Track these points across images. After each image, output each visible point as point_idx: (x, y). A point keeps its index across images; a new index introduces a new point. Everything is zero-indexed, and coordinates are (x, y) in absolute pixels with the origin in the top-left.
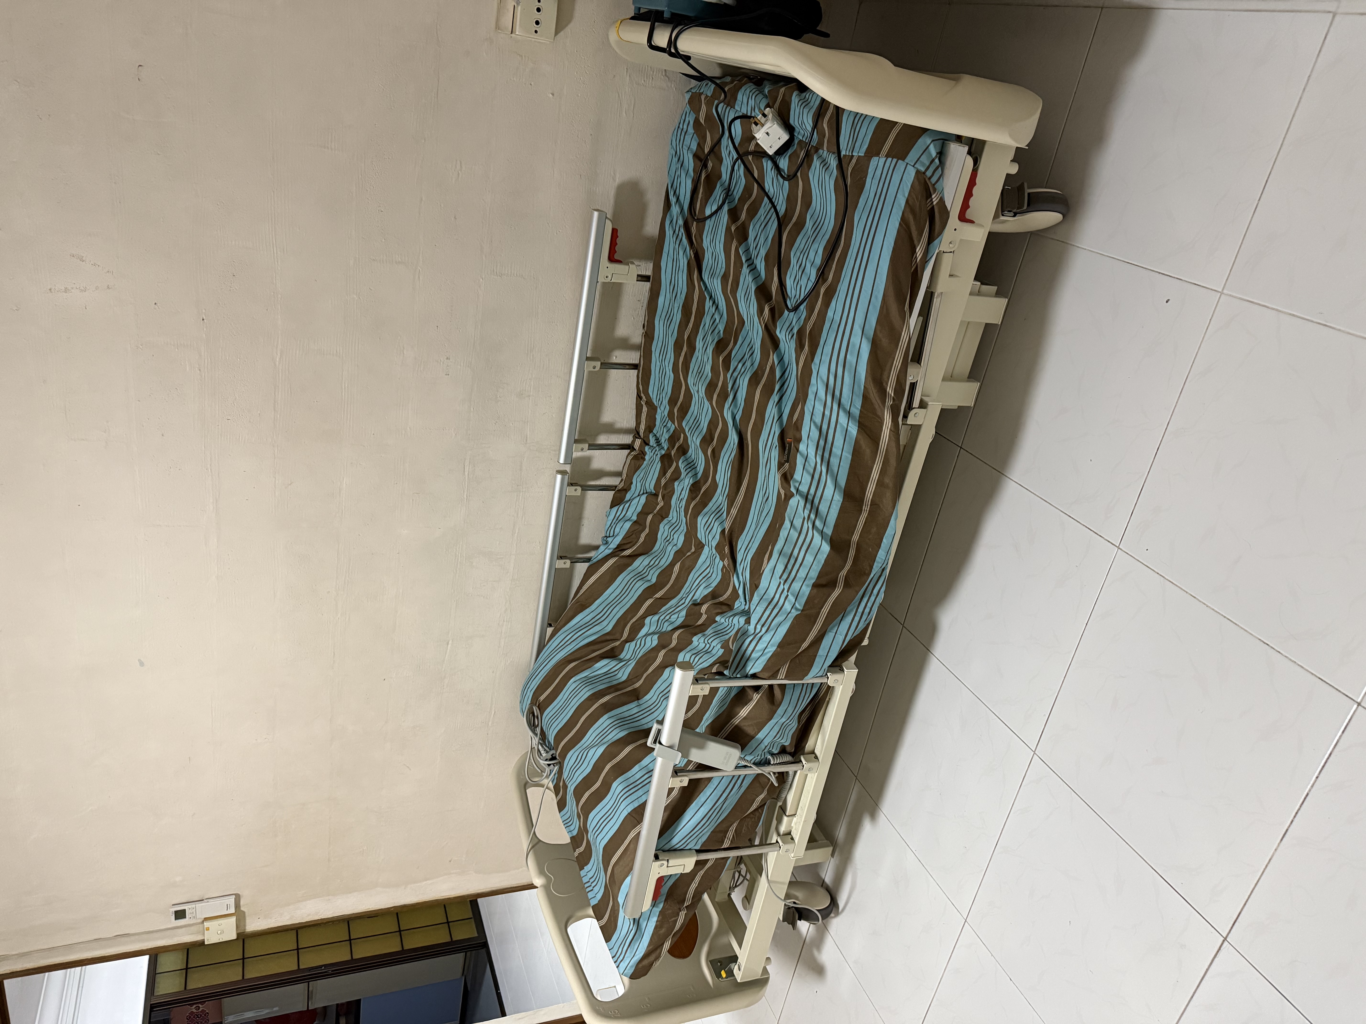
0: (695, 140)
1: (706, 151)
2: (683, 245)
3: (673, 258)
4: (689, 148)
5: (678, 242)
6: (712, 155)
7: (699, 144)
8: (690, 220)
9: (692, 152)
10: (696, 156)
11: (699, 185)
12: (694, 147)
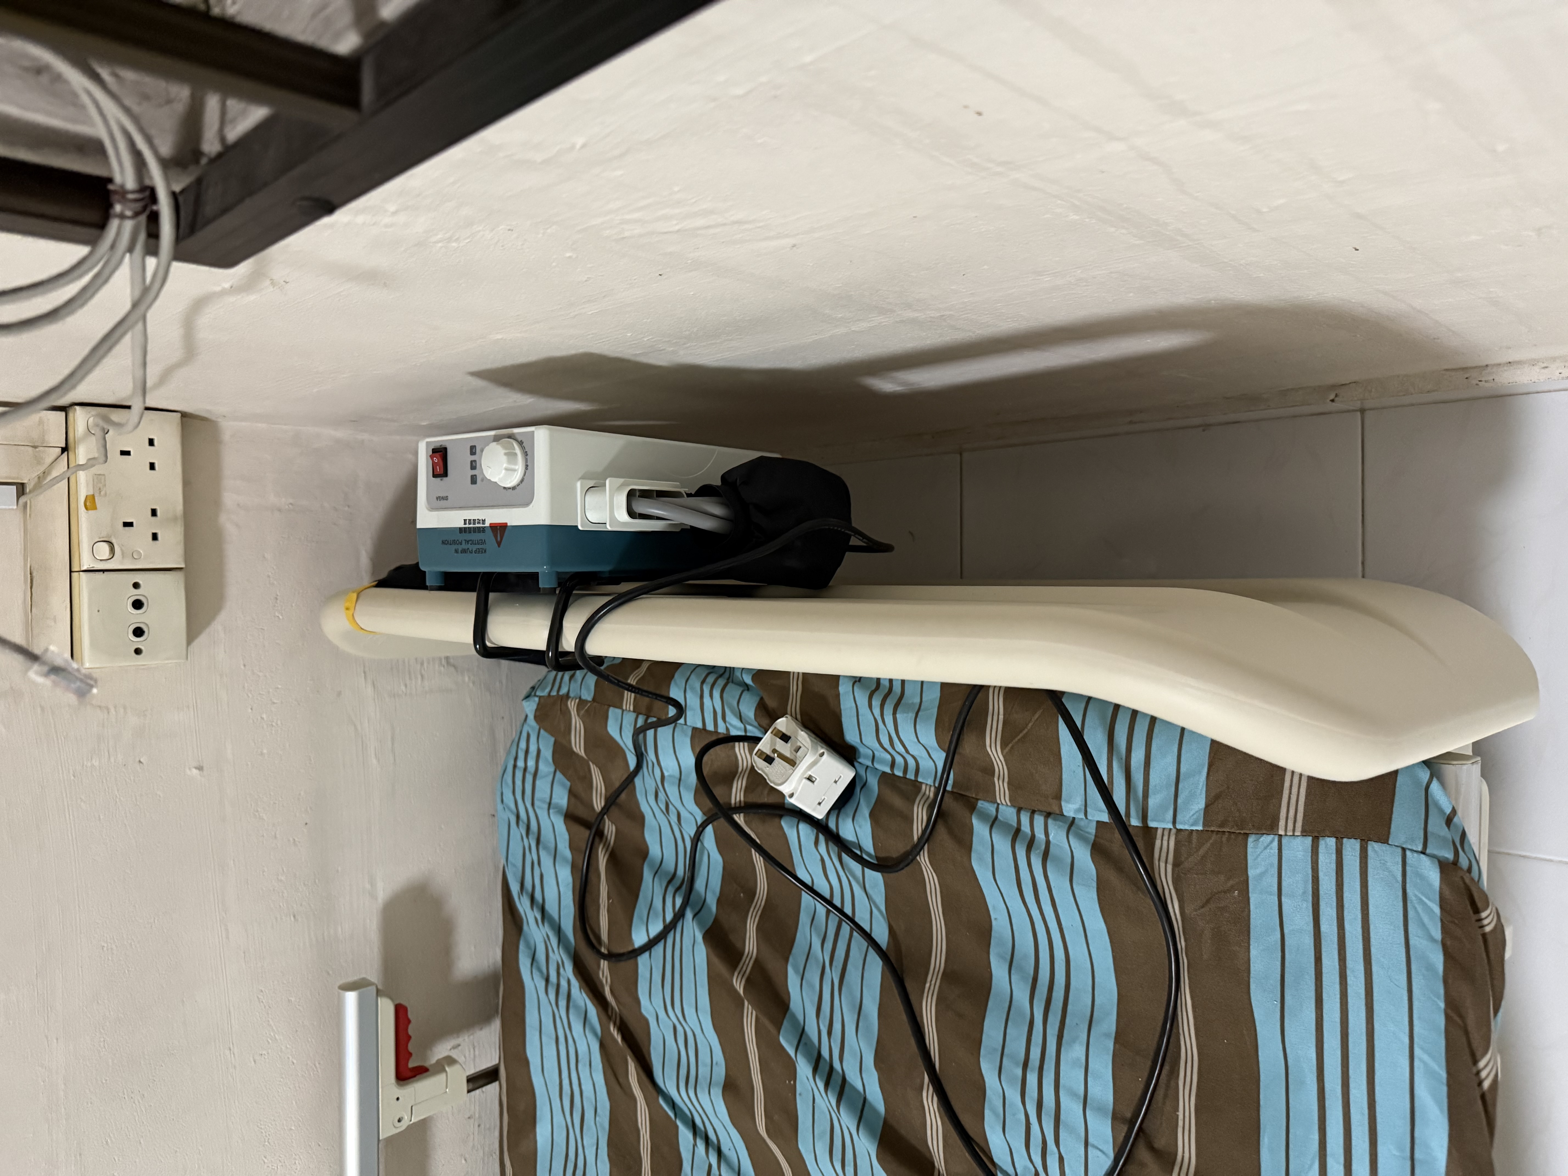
0: (563, 785)
1: (598, 804)
2: (577, 1007)
3: (554, 1037)
4: (550, 804)
5: (563, 1003)
6: (614, 810)
7: (572, 793)
8: (588, 956)
9: (559, 810)
10: (570, 817)
11: (592, 876)
12: (562, 799)
